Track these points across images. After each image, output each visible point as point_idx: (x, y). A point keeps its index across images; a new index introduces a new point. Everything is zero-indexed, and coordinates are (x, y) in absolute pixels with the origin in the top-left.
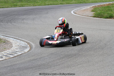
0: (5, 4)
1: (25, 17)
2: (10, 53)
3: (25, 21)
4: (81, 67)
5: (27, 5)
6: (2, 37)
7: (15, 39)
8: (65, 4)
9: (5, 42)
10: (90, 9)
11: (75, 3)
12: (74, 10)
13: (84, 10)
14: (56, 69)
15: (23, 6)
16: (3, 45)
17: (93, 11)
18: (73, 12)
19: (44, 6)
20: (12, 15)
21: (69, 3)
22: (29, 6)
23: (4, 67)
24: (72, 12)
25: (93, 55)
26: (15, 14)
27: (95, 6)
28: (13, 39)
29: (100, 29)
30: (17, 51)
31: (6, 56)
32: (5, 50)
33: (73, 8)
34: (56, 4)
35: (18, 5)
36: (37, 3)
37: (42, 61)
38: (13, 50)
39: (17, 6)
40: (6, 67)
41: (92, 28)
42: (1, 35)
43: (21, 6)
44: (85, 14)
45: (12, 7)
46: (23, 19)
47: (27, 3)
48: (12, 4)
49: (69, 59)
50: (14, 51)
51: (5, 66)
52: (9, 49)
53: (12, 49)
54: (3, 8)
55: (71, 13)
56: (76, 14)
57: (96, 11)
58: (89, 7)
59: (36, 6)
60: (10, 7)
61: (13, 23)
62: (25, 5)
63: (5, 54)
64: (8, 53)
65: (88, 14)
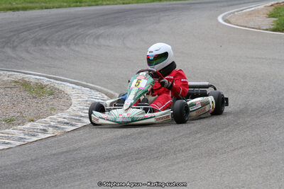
1: (101, 30)
2: (66, 120)
3: (102, 41)
4: (242, 154)
5: (108, 2)
6: (45, 81)
7: (77, 87)
9: (54, 93)
10: (265, 12)
12: (225, 13)
13: (250, 14)
14: (179, 160)
15: (97, 5)
16: (48, 100)
17: (271, 16)
18: (223, 18)
19: (149, 4)
20: (70, 27)
22: (112, 3)
23: (51, 155)
24: (220, 19)
26: (76, 25)
27: (276, 2)
28: (73, 85)
30: (82, 117)
31: (56, 127)
32: (52, 112)
33: (222, 9)
35: (86, 2)
37: (145, 140)
38: (73, 113)
39: (83, 4)
40: (54, 155)
41: (270, 59)
42: (43, 76)
43: (93, 4)
44: (251, 24)
45: (70, 6)
46: (98, 37)
49: (213, 136)
50: (77, 116)
51: (54, 152)
52: (62, 110)
53: (70, 110)
54: (49, 10)
55: (217, 20)
56: (229, 23)
57: (280, 16)
58: (261, 6)
59: (129, 3)
60: (66, 7)
61: (73, 47)
63: (52, 123)
64: (60, 119)
65: (260, 24)
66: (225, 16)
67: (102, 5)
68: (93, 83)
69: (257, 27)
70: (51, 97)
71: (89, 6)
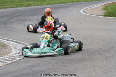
0: (11, 4)
2: (8, 59)
5: (34, 5)
6: (2, 41)
8: (75, 2)
9: (5, 46)
10: (101, 8)
11: (86, 1)
13: (94, 9)
15: (30, 6)
16: (1, 50)
17: (104, 9)
20: (16, 16)
21: (79, 1)
22: (36, 5)
24: (81, 12)
25: (97, 59)
26: (19, 15)
27: (106, 3)
28: (14, 43)
29: (110, 30)
30: (15, 57)
31: (3, 62)
32: (2, 55)
33: (83, 7)
34: (66, 3)
35: (25, 5)
36: (45, 1)
37: (41, 67)
39: (23, 6)
41: (101, 29)
42: (1, 39)
43: (28, 5)
44: (95, 13)
45: (18, 7)
47: (34, 3)
48: (18, 4)
50: (13, 57)
52: (7, 54)
53: (10, 54)
54: (8, 9)
56: (85, 13)
57: (107, 9)
58: (100, 5)
59: (44, 5)
60: (16, 7)
62: (32, 4)
63: (1, 60)
64: (5, 58)
65: (98, 13)
66: (84, 10)
67: (32, 6)
68: (22, 42)
69: (97, 15)
70: (3, 48)
71: (26, 6)
